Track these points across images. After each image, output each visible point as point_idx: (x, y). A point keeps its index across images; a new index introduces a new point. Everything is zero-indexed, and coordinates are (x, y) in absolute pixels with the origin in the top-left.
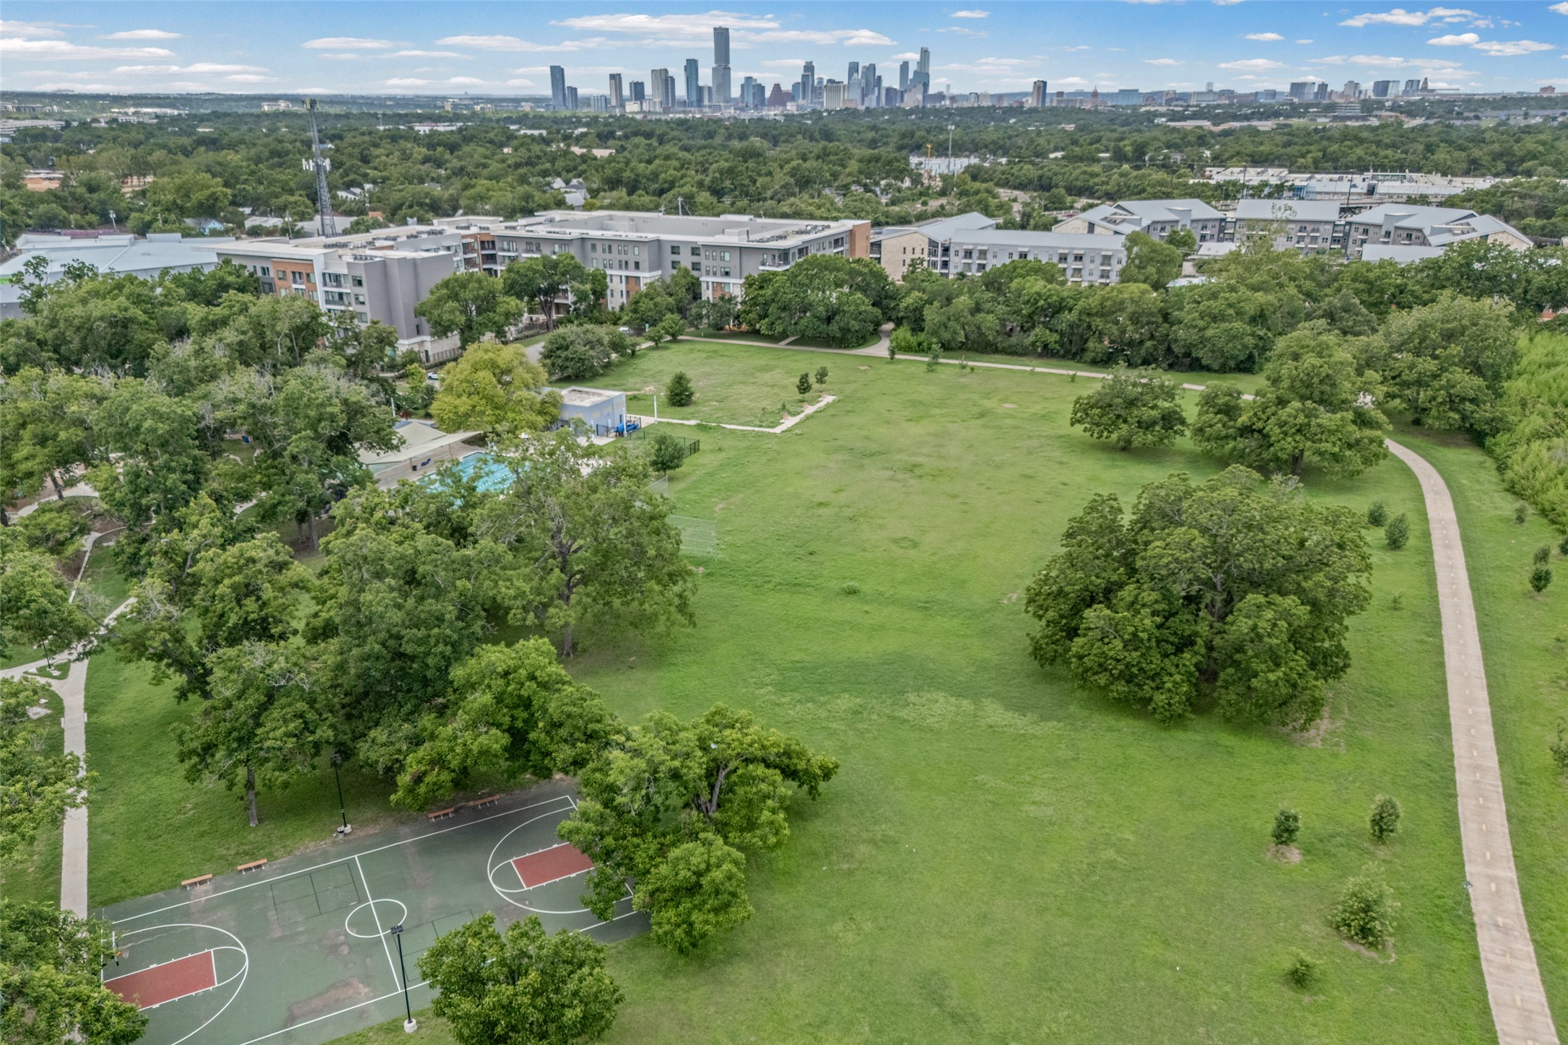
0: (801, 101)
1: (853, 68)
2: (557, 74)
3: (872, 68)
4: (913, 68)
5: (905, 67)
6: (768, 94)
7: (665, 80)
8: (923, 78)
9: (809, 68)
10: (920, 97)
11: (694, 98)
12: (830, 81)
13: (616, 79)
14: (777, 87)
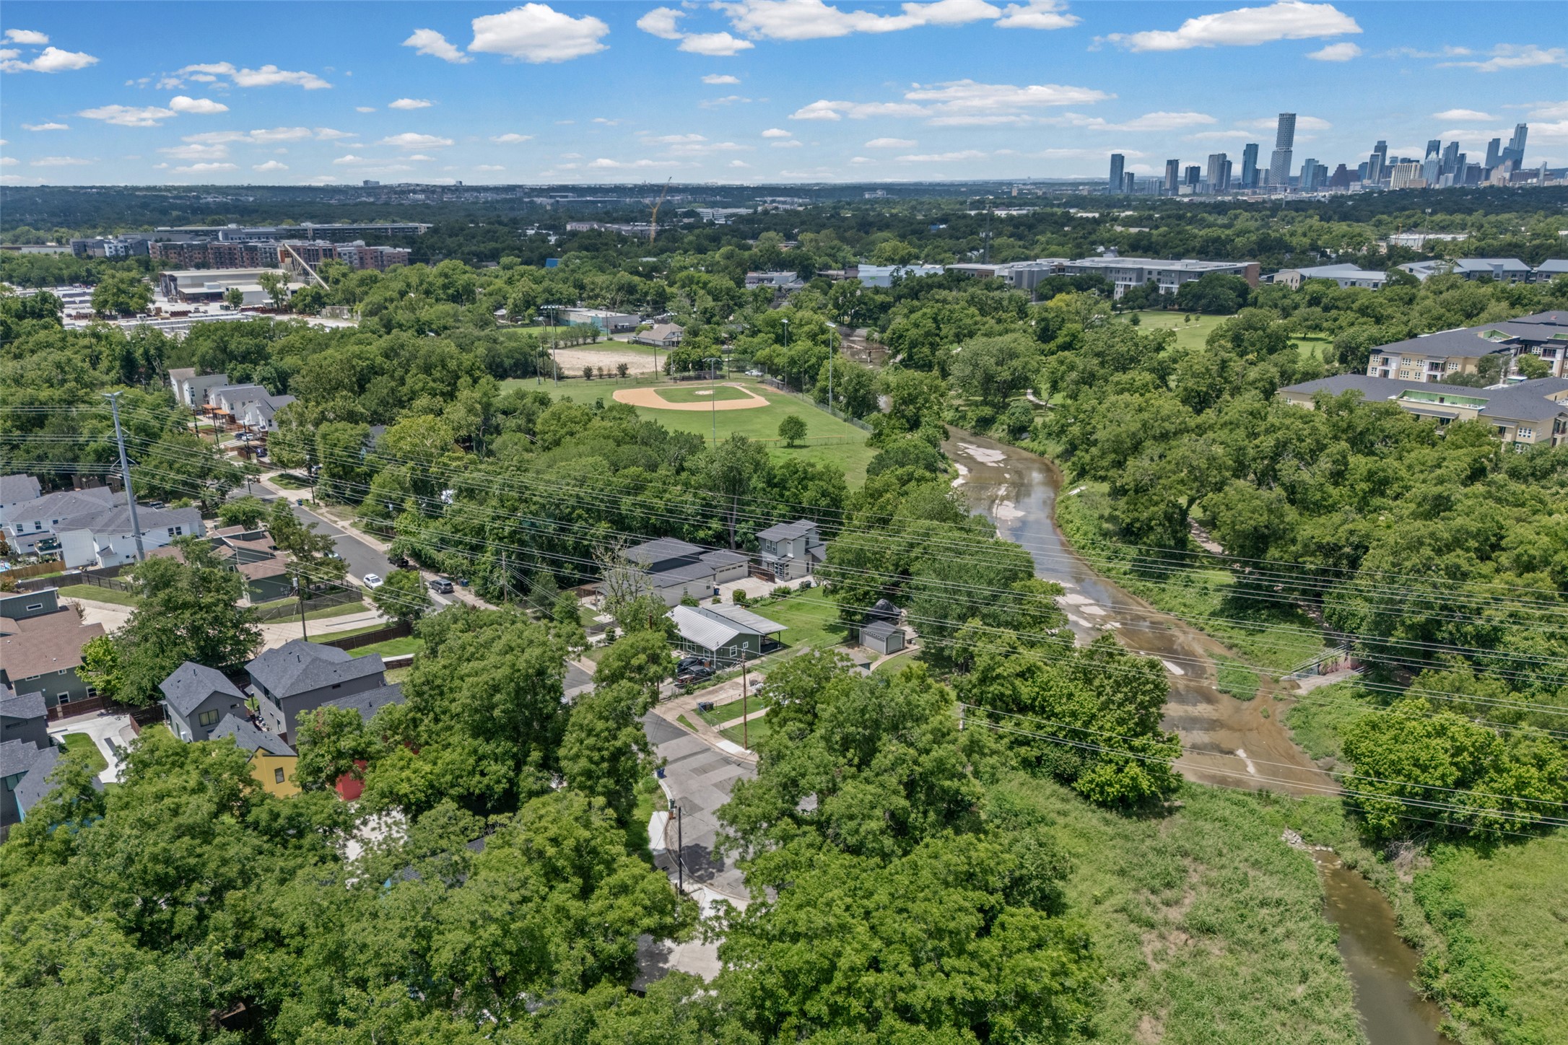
0: (1366, 182)
1: (1434, 146)
2: (1118, 161)
3: (1455, 145)
4: (1505, 143)
5: (1495, 144)
6: (1331, 173)
7: (1221, 163)
8: (1515, 154)
9: (1381, 147)
10: (1507, 175)
11: (1249, 180)
12: (1404, 160)
13: (1173, 164)
14: (1342, 167)
